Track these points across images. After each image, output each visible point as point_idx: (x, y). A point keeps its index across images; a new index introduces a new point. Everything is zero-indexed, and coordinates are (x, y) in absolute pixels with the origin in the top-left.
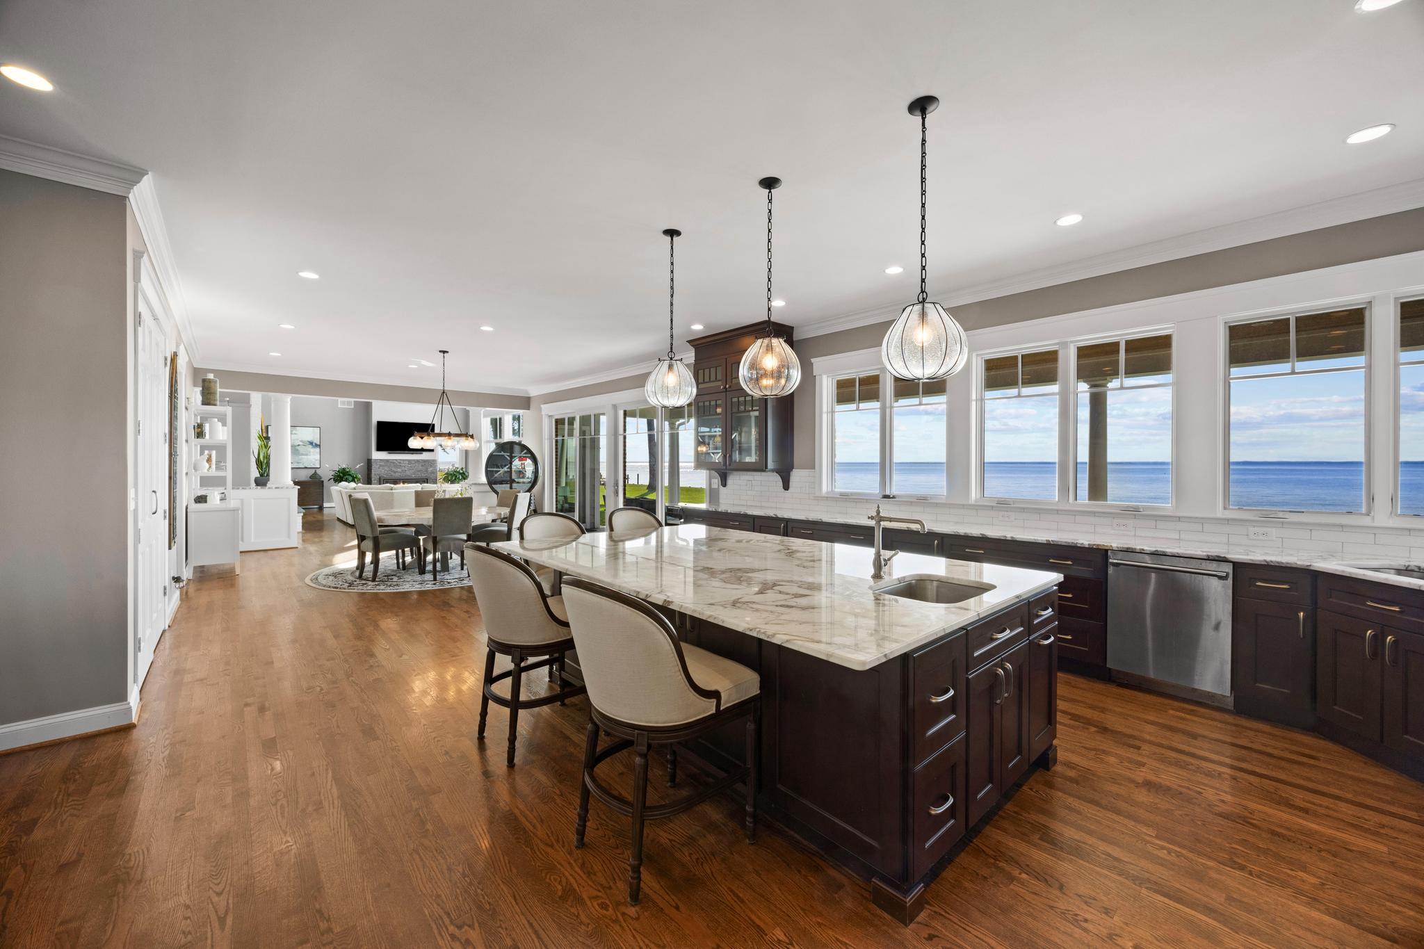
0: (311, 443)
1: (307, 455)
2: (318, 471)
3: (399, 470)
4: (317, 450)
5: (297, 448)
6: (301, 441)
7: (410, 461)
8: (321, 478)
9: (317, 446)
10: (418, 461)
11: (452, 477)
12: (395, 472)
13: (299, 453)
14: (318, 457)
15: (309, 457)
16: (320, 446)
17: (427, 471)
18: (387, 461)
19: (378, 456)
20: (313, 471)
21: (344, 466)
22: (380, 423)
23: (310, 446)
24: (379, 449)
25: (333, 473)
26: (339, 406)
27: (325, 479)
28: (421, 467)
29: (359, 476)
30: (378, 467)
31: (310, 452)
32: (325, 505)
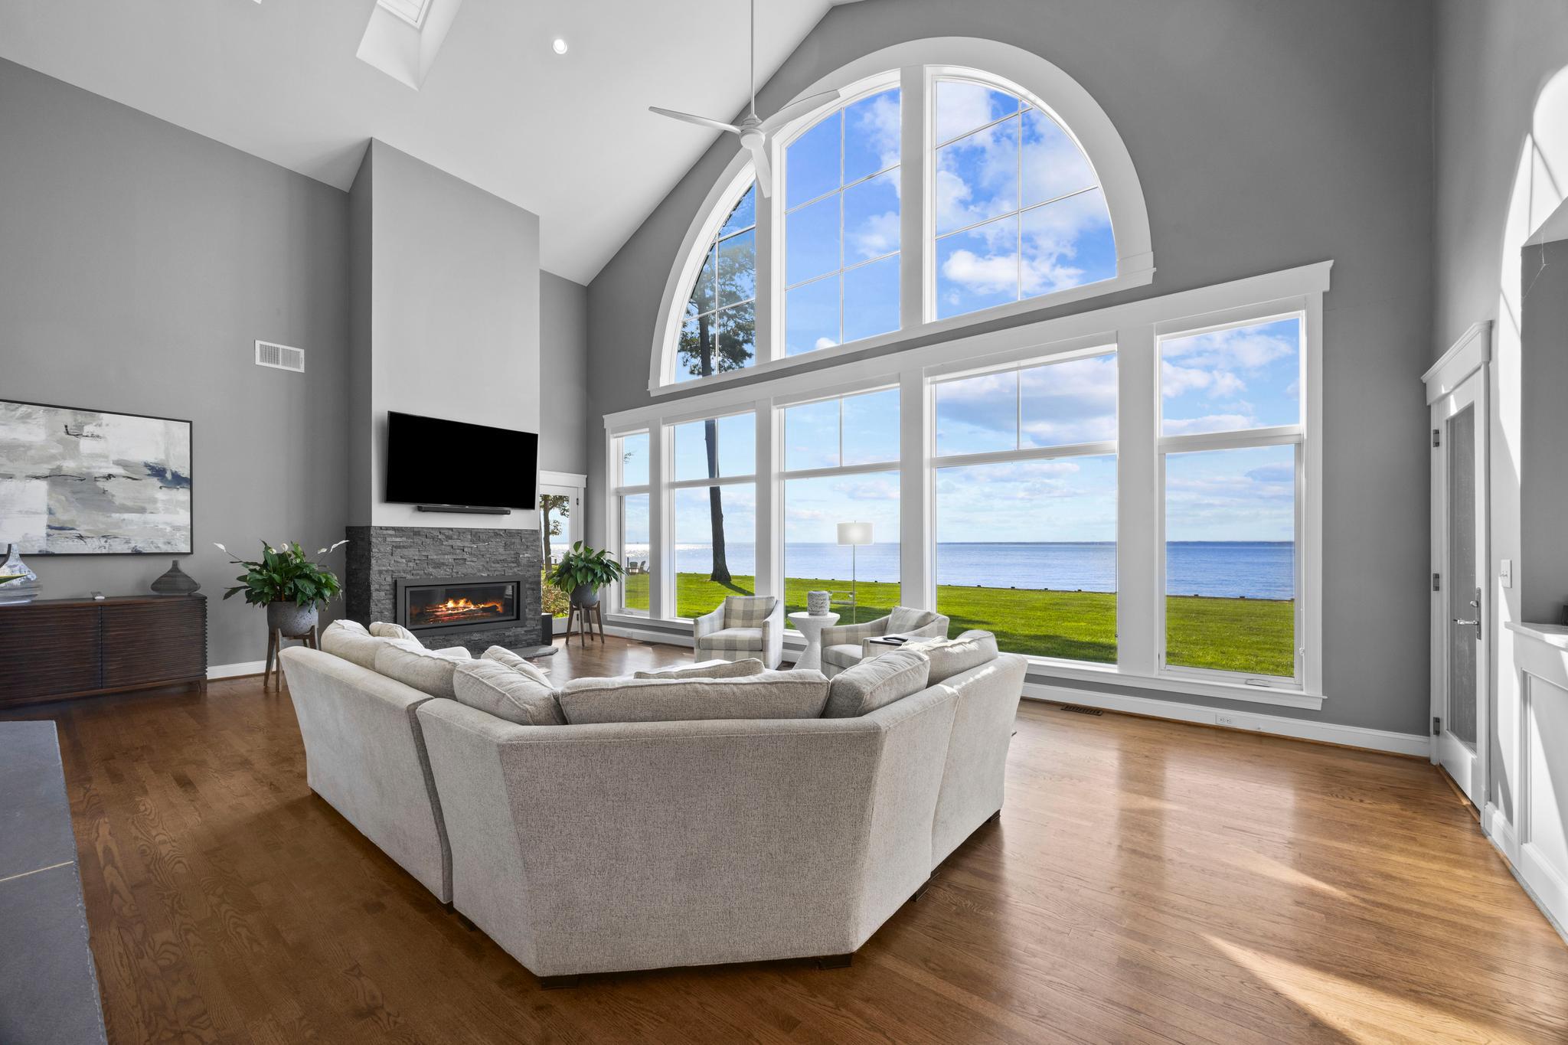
0: (158, 472)
1: (142, 510)
2: (185, 566)
3: (449, 558)
4: (182, 495)
5: (107, 485)
6: (118, 463)
7: (476, 534)
8: (195, 586)
9: (178, 481)
10: (496, 533)
11: (586, 577)
12: (438, 565)
13: (111, 502)
14: (183, 518)
15: (148, 517)
16: (191, 480)
17: (517, 561)
18: (416, 532)
19: (387, 516)
20: (166, 565)
21: (286, 548)
22: (397, 421)
23: (155, 481)
24: (393, 495)
25: (246, 572)
26: (258, 362)
27: (211, 591)
28: (501, 550)
29: (335, 580)
30: (389, 549)
31: (154, 501)
32: (214, 672)
